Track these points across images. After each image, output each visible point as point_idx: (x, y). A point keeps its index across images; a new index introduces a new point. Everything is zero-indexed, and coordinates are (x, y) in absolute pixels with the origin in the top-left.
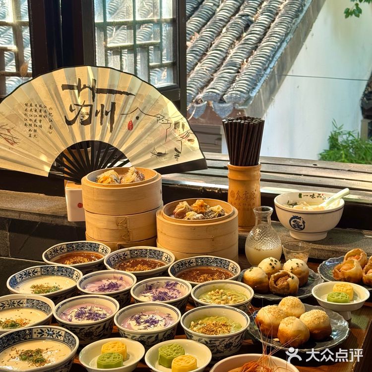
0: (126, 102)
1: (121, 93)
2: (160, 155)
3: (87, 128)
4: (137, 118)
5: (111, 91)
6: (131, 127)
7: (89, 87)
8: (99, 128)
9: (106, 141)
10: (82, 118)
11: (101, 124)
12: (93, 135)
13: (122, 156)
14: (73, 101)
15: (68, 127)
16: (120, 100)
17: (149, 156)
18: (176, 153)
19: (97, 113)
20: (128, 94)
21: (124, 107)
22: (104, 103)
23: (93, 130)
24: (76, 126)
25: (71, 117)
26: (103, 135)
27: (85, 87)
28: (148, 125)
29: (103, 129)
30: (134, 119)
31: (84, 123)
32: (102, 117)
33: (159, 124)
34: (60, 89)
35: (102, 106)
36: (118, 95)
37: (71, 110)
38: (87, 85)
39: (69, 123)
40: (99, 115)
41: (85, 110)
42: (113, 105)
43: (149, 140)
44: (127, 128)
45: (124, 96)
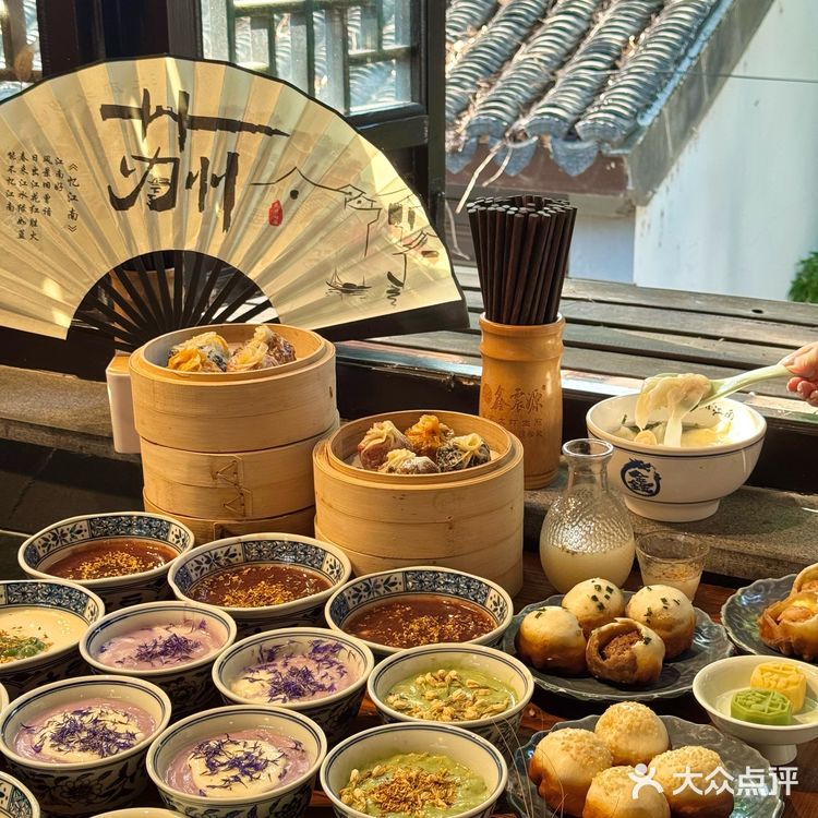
0: (265, 153)
1: (253, 128)
2: (349, 289)
3: (166, 217)
4: (294, 194)
5: (228, 125)
6: (276, 216)
7: (170, 113)
8: (195, 217)
9: (213, 251)
10: (152, 192)
11: (201, 208)
12: (180, 238)
13: (252, 289)
14: (129, 150)
15: (118, 216)
16: (249, 146)
17: (321, 293)
18: (389, 285)
19: (190, 180)
20: (270, 132)
21: (260, 166)
22: (208, 155)
23: (180, 224)
24: (136, 213)
25: (125, 188)
26: (204, 237)
27: (160, 112)
28: (322, 212)
29: (206, 222)
30: (284, 197)
31: (156, 205)
32: (203, 190)
33: (349, 210)
34: (97, 115)
35: (205, 162)
36: (245, 134)
37: (125, 172)
38: (165, 108)
39: (121, 204)
40: (196, 184)
41: (159, 172)
42: (233, 159)
43: (323, 251)
44: (266, 219)
45: (260, 136)
